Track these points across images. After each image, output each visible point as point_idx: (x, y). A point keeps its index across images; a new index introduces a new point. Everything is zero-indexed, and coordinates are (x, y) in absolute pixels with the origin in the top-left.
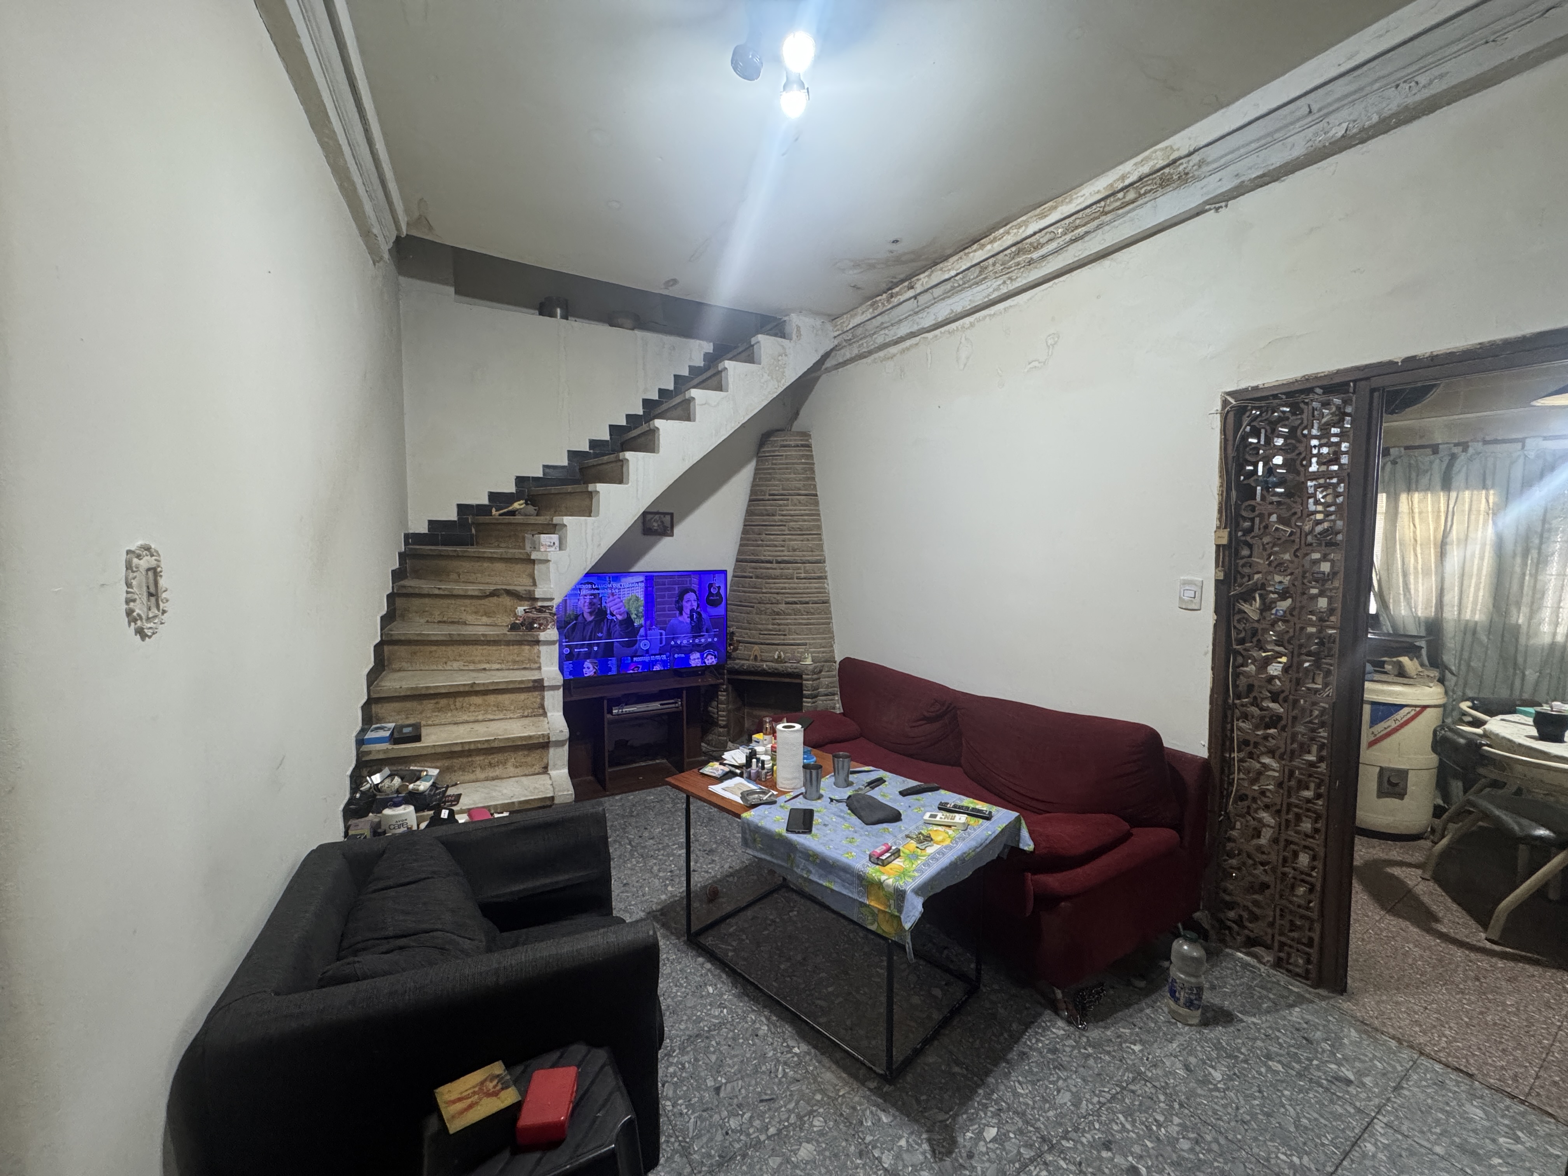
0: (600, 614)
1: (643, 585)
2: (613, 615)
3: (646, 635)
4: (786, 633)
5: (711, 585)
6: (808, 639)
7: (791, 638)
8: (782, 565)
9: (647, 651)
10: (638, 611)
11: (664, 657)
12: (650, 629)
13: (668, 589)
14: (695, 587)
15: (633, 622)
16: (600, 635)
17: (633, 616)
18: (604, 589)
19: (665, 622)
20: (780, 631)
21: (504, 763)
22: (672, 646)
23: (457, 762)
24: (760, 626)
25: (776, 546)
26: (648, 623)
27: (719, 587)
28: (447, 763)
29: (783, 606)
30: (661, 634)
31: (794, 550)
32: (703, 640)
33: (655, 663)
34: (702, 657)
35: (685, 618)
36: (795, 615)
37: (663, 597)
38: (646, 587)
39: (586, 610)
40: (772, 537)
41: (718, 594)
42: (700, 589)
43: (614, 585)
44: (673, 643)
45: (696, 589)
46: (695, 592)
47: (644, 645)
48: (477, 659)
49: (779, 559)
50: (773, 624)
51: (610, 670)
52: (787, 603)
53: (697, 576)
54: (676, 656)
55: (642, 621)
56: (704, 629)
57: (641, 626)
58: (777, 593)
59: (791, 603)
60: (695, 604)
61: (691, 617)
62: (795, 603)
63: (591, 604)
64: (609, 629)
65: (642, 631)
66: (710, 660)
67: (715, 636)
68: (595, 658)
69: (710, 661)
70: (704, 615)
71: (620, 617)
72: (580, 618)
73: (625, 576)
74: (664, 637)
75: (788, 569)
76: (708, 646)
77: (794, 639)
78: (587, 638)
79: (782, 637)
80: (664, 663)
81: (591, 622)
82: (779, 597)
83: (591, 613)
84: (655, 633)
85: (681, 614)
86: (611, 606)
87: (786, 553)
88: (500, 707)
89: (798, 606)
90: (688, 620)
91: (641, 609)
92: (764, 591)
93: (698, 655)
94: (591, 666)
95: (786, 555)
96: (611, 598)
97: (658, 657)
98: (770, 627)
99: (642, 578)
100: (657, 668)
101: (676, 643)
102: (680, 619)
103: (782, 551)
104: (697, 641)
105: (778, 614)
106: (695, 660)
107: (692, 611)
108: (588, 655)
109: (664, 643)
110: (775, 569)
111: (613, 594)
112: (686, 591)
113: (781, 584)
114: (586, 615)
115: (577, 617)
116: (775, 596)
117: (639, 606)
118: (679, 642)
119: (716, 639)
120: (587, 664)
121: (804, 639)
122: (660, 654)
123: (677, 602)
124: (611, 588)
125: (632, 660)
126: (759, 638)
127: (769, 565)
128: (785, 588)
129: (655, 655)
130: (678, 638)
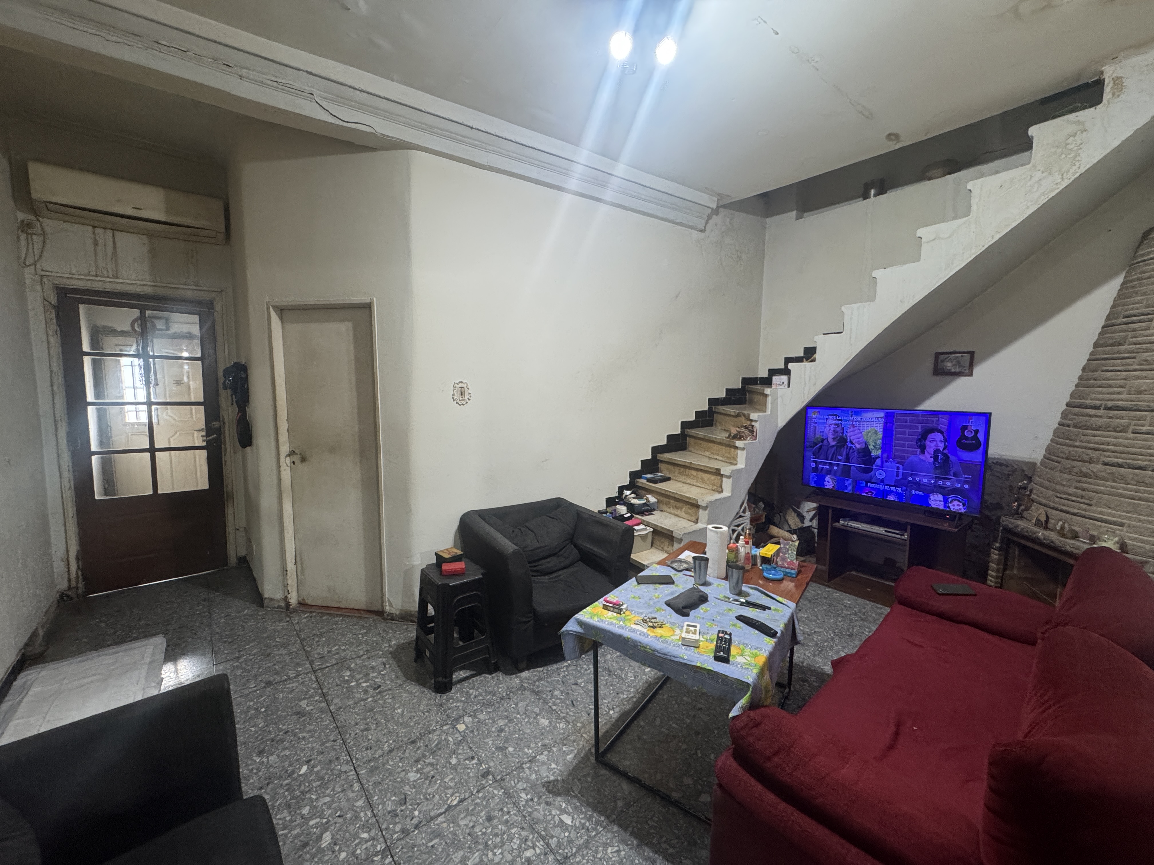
0: (842, 441)
1: (882, 421)
2: (853, 444)
3: (882, 466)
4: (1093, 502)
5: (965, 428)
6: (1129, 518)
7: (1096, 511)
8: (1112, 413)
9: (882, 481)
10: (876, 443)
11: (899, 490)
12: (886, 461)
13: (910, 427)
14: (943, 427)
15: (870, 452)
16: (840, 458)
17: (871, 447)
18: (846, 421)
19: (903, 458)
20: (1082, 497)
21: (681, 508)
22: (909, 482)
23: (665, 500)
24: (1058, 487)
25: (1110, 386)
26: (885, 455)
27: (977, 432)
28: (661, 498)
29: (1097, 467)
30: (898, 468)
31: (1140, 392)
32: (948, 484)
33: (890, 492)
34: (946, 501)
35: (928, 457)
36: (1115, 482)
37: (904, 433)
38: (885, 424)
39: (830, 436)
40: (1109, 374)
41: (975, 437)
42: (949, 430)
43: (856, 418)
44: (910, 479)
45: (944, 430)
46: (942, 433)
47: (879, 474)
48: (715, 452)
49: (1110, 404)
50: (1076, 488)
51: (846, 488)
52: (1105, 464)
53: (947, 417)
54: (913, 492)
55: (879, 452)
56: (952, 473)
57: (877, 457)
58: (1095, 449)
59: (1113, 465)
60: (941, 446)
61: (935, 457)
62: (1120, 466)
63: (835, 432)
64: (848, 454)
65: (878, 462)
66: (956, 506)
67: (966, 482)
68: (835, 475)
69: (956, 508)
70: (952, 458)
71: (858, 446)
72: (825, 441)
73: (867, 412)
74: (901, 471)
75: (1121, 418)
76: (955, 491)
77: (1101, 513)
78: (830, 459)
79: (1084, 506)
80: (899, 495)
81: (833, 446)
82: (1094, 454)
83: (834, 439)
84: (891, 466)
85: (923, 452)
86: (850, 435)
87: (1122, 396)
88: (703, 480)
89: (1123, 470)
90: (931, 460)
91: (879, 442)
92: (1077, 444)
93: (941, 497)
94: (830, 480)
95: (1124, 399)
96: (852, 429)
97: (893, 488)
98: (1072, 490)
99: (882, 414)
100: (891, 498)
101: (914, 479)
102: (922, 457)
103: (1119, 393)
104: (940, 483)
105: (1086, 475)
106: (936, 501)
107: (937, 451)
108: (829, 472)
109: (900, 477)
110: (1100, 417)
111: (853, 426)
112: (932, 430)
113: (1104, 436)
114: (830, 440)
115: (822, 441)
116: (1089, 452)
117: (878, 439)
118: (918, 479)
119: (966, 486)
120: (828, 478)
121: (1120, 516)
122: (896, 486)
123: (919, 440)
124: (852, 421)
125: (867, 485)
126: (1054, 502)
127: (1092, 412)
128: (1108, 444)
129: (890, 486)
130: (916, 475)
